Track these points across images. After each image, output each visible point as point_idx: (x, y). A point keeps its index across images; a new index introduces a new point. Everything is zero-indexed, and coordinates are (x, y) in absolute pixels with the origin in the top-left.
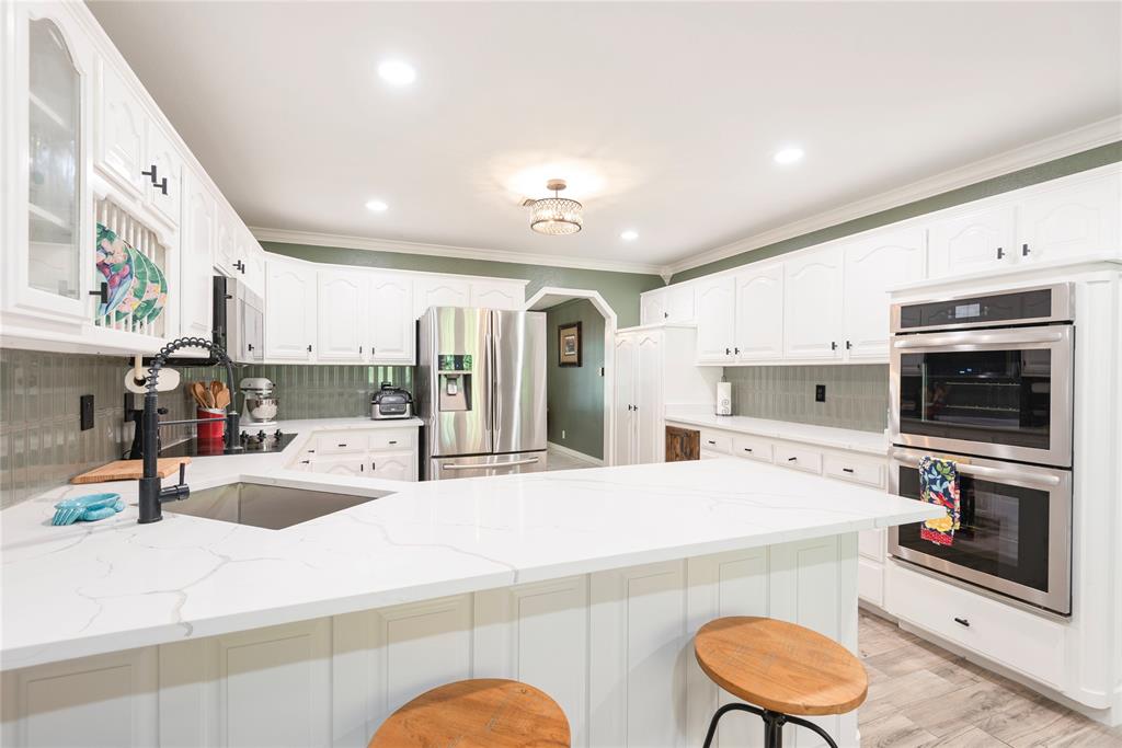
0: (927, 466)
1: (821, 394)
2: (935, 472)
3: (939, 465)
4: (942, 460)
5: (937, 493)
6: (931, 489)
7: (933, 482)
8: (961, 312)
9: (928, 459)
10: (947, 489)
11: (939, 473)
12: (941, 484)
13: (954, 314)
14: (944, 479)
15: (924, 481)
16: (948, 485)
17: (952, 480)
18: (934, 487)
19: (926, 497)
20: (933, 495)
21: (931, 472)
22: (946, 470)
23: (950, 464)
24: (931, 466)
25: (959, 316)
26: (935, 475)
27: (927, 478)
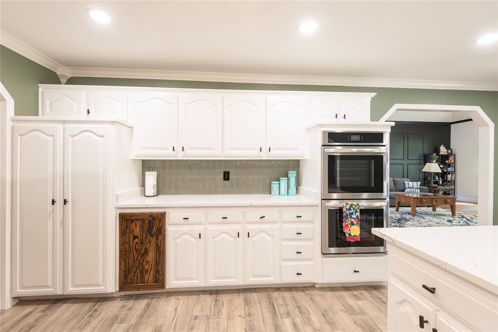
0: (348, 207)
1: (226, 176)
2: (352, 209)
3: (353, 206)
4: (355, 203)
5: (354, 218)
6: (351, 217)
7: (351, 214)
8: (354, 138)
9: (347, 204)
10: (358, 215)
11: (354, 209)
12: (355, 214)
13: (350, 138)
14: (356, 212)
15: (347, 214)
16: (358, 214)
17: (359, 211)
18: (353, 216)
19: (348, 221)
20: (353, 220)
21: (350, 209)
22: (357, 208)
23: (358, 204)
24: (350, 207)
25: (352, 140)
26: (352, 211)
27: (348, 212)
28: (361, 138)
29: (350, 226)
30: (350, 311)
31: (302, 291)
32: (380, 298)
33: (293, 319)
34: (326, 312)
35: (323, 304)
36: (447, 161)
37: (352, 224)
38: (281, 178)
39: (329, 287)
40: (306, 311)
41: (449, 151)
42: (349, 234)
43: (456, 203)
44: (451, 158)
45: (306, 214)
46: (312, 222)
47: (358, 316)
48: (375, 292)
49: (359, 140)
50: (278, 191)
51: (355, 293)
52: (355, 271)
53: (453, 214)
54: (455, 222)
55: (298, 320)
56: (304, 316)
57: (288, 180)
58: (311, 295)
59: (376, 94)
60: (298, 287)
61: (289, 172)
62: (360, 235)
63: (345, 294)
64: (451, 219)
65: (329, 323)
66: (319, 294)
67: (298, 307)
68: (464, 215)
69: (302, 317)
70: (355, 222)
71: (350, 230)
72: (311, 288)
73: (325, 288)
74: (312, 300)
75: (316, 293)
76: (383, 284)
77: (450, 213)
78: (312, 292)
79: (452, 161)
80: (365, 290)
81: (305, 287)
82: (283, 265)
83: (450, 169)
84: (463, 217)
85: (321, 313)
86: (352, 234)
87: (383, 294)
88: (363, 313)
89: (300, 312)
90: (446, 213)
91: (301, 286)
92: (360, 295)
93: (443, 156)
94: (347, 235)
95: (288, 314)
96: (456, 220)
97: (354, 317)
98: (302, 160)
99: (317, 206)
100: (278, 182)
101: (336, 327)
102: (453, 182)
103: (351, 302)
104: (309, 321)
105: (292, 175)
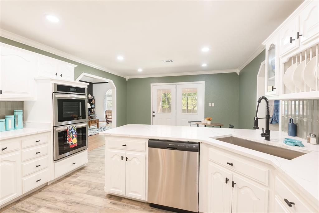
0: (70, 129)
2: (73, 129)
3: (73, 127)
4: (74, 126)
5: (74, 134)
6: (72, 134)
8: (72, 89)
9: (70, 127)
11: (74, 129)
14: (75, 130)
15: (70, 133)
16: (76, 131)
17: (76, 130)
18: (73, 133)
19: (71, 137)
20: (73, 135)
21: (72, 130)
22: (75, 128)
23: (75, 126)
24: (72, 128)
25: (71, 90)
26: (73, 130)
27: (70, 132)
28: (75, 90)
29: (72, 139)
30: (76, 184)
31: (40, 191)
32: (86, 172)
33: (45, 207)
34: (63, 191)
35: (59, 189)
36: (91, 102)
37: (73, 137)
38: (6, 116)
39: (57, 181)
40: (51, 198)
41: (92, 97)
42: (72, 144)
43: (99, 122)
44: (93, 101)
45: (42, 139)
46: (46, 143)
47: (81, 183)
48: (83, 171)
49: (74, 91)
50: (5, 127)
51: (73, 175)
52: (73, 164)
53: (98, 127)
54: (100, 131)
55: (49, 204)
56: (51, 201)
57: (16, 117)
58: (48, 190)
59: (77, 66)
60: (35, 191)
61: (15, 111)
62: (77, 143)
63: (68, 179)
64: (98, 130)
65: (68, 194)
66: (53, 186)
67: (44, 200)
68: (102, 127)
69: (51, 202)
70: (74, 136)
71: (72, 141)
72: (46, 187)
73: (55, 182)
74: (51, 191)
75: (51, 187)
76: (84, 166)
77: (97, 127)
78: (48, 188)
79: (94, 102)
80: (77, 172)
81: (41, 188)
82: (25, 180)
83: (93, 106)
84: (102, 128)
85: (61, 194)
86: (73, 143)
87: (87, 169)
88: (82, 181)
89: (47, 201)
90: (95, 127)
91: (38, 189)
92: (76, 175)
93: (90, 99)
94: (70, 144)
95: (39, 207)
96: (100, 130)
97: (79, 185)
98: (25, 101)
99: (50, 131)
100: (4, 120)
101: (73, 193)
102: (94, 113)
103: (74, 180)
104: (56, 201)
105: (19, 113)
